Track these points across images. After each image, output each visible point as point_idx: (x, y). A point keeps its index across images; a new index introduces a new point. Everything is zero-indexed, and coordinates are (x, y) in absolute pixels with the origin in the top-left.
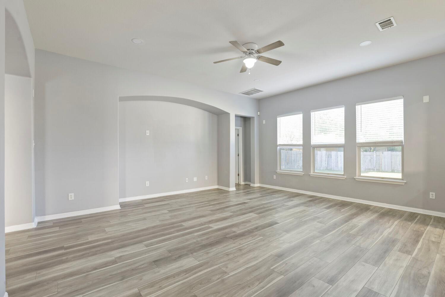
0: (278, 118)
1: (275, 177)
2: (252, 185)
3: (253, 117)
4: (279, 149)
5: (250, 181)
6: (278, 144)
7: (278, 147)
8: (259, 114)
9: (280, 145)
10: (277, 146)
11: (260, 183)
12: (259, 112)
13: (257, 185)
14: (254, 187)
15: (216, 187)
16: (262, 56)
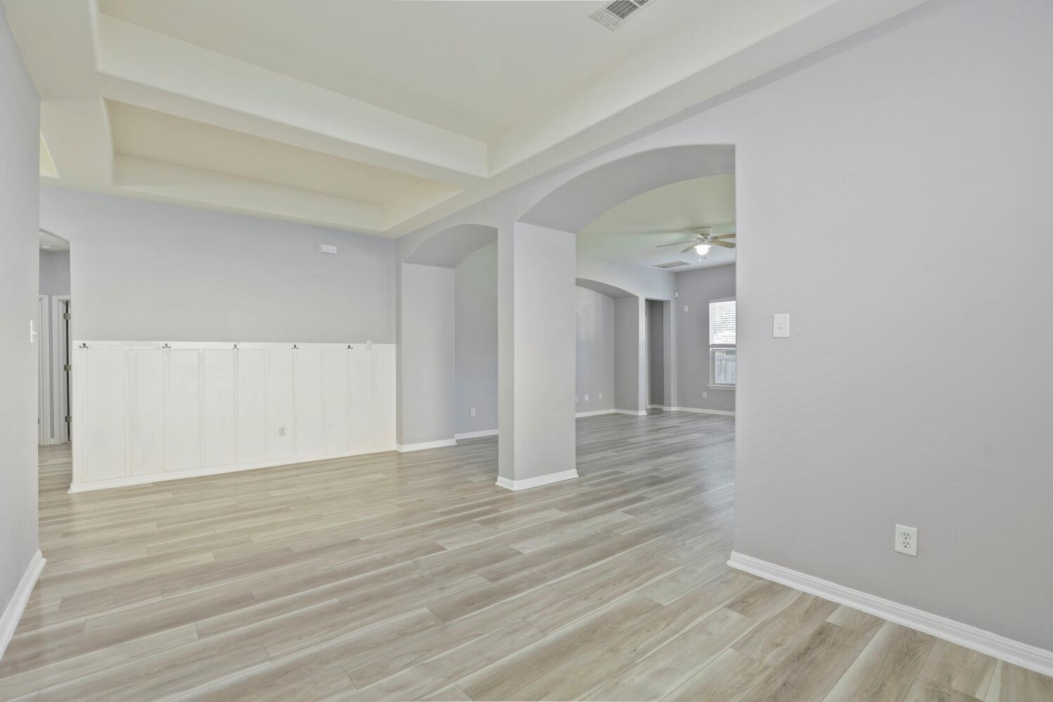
0: (710, 304)
1: (705, 395)
2: (665, 408)
3: (668, 302)
5: (662, 403)
6: (711, 343)
7: (711, 349)
8: (677, 296)
10: (709, 346)
11: (680, 404)
12: (677, 294)
13: (674, 409)
14: (670, 412)
15: (613, 411)
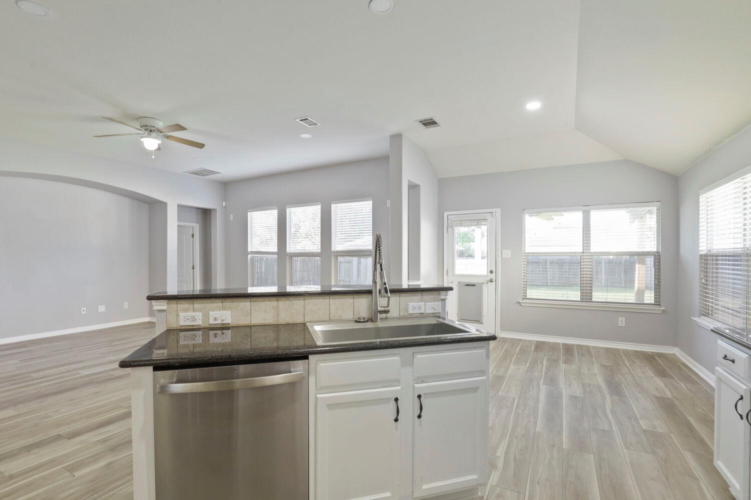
0: (248, 213)
3: (215, 210)
4: (251, 258)
6: (249, 250)
7: (249, 256)
8: (224, 205)
9: (252, 253)
10: (247, 254)
12: (224, 202)
16: (170, 136)
